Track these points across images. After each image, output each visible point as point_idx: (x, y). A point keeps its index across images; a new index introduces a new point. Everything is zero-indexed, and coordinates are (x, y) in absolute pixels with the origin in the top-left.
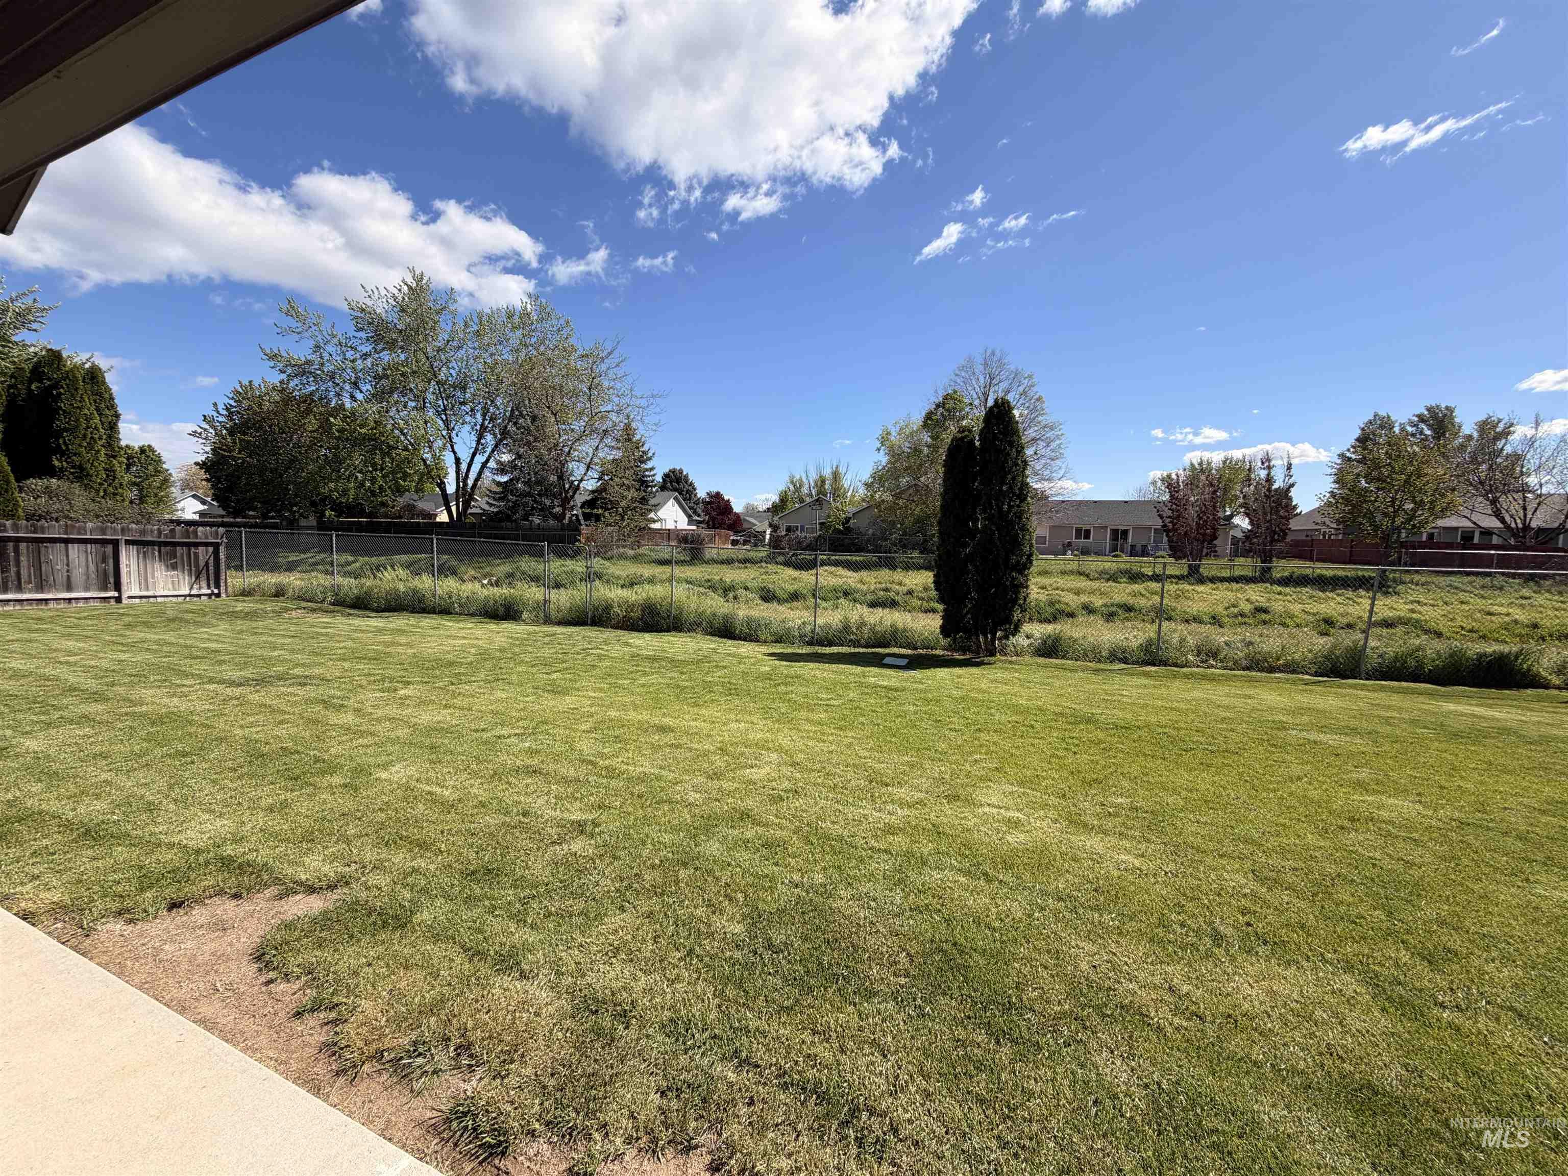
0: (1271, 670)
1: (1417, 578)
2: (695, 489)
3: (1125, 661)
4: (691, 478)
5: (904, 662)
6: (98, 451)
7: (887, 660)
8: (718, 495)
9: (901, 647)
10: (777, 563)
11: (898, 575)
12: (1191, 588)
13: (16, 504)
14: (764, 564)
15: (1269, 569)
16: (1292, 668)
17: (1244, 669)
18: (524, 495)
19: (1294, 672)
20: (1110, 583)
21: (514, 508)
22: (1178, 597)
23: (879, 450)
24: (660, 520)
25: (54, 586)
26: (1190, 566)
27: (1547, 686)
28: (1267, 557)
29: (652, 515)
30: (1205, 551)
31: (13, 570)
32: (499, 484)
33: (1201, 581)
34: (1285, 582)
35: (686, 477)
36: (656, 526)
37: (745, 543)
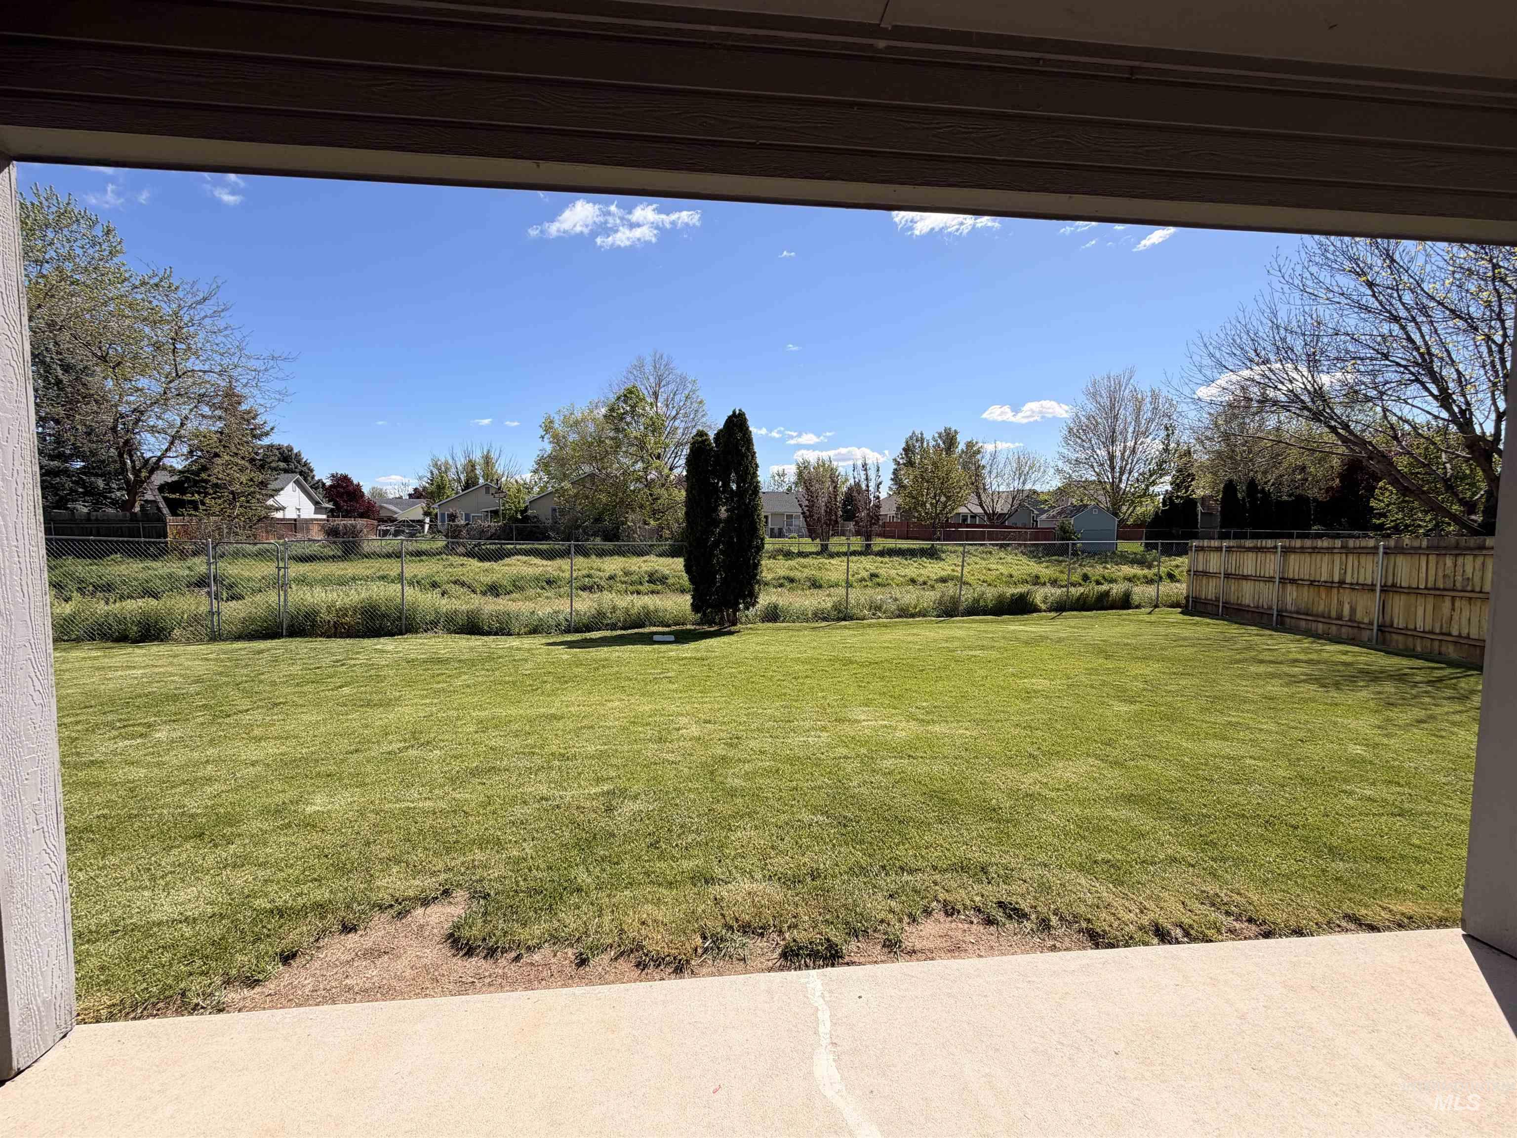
0: (913, 616)
1: (950, 548)
2: (312, 471)
3: (825, 619)
4: (305, 457)
5: (672, 638)
7: (656, 638)
8: (345, 479)
9: (655, 626)
10: (457, 554)
11: (595, 562)
12: (827, 561)
14: (444, 557)
15: (870, 545)
16: (923, 614)
17: (897, 617)
19: (924, 616)
20: (771, 561)
22: (820, 569)
23: (543, 437)
24: (283, 509)
26: (822, 545)
27: (1040, 611)
28: (868, 537)
29: (270, 502)
30: (831, 532)
33: (832, 556)
34: (881, 554)
35: (298, 455)
36: (279, 515)
37: (397, 533)
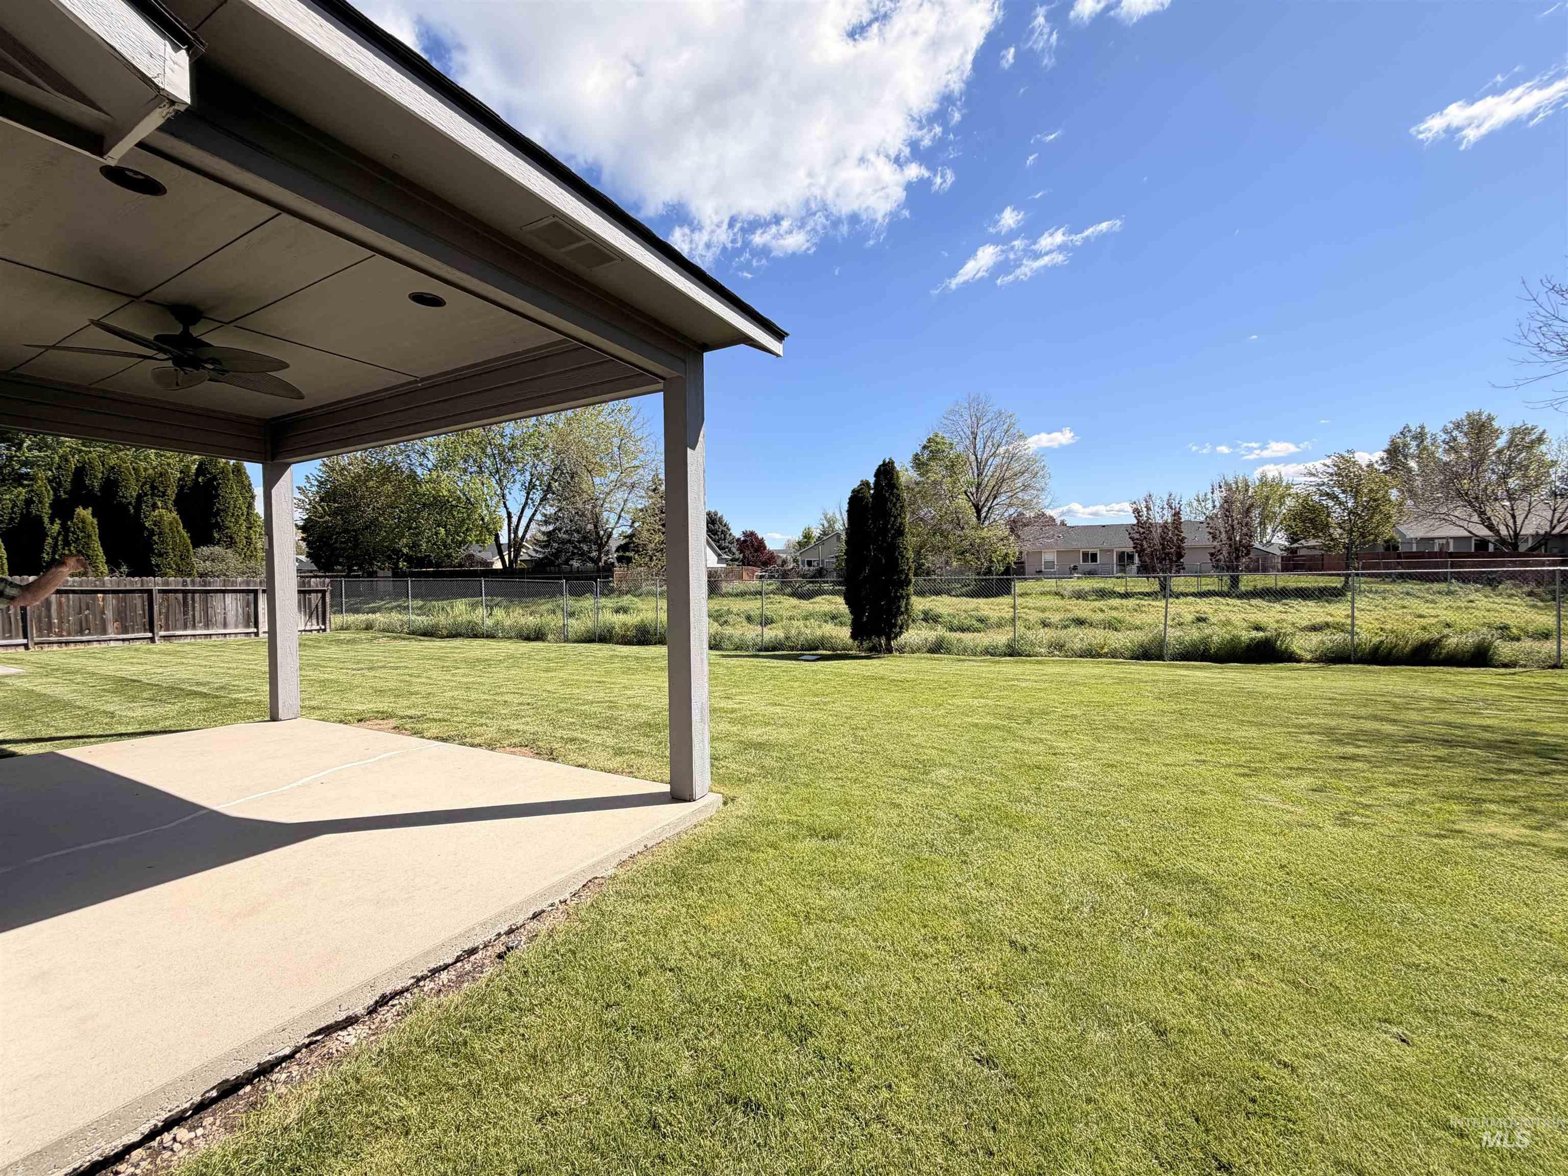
1: (1375, 587)
2: (730, 530)
6: (241, 525)
7: (803, 657)
8: (752, 534)
13: (193, 567)
18: (564, 542)
19: (1114, 657)
21: (557, 555)
25: (215, 625)
26: (1160, 583)
28: (1234, 572)
30: (1174, 569)
31: (191, 613)
32: (544, 533)
